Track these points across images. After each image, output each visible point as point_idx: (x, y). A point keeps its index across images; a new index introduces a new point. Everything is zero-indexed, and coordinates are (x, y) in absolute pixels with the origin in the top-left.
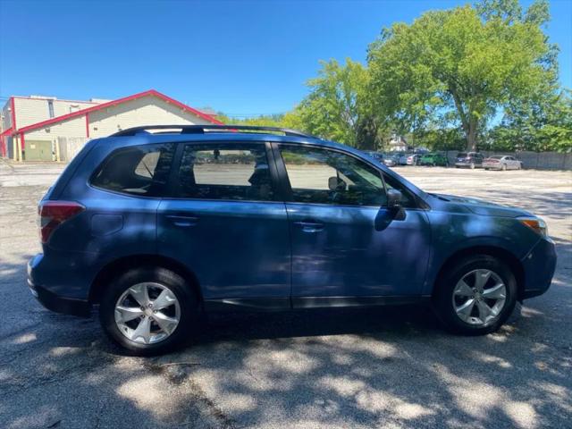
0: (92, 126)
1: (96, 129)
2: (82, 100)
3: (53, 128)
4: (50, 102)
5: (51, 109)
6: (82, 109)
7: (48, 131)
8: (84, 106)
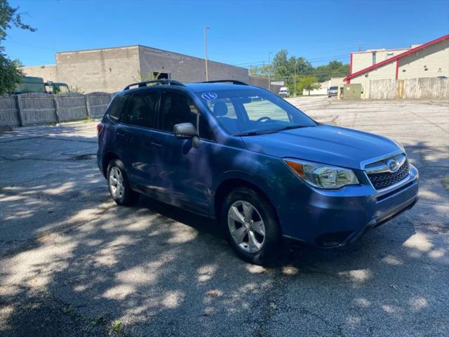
0: (401, 69)
1: (404, 71)
2: (395, 48)
3: (370, 74)
4: (374, 54)
5: (374, 59)
6: (395, 55)
7: (367, 76)
8: (396, 53)
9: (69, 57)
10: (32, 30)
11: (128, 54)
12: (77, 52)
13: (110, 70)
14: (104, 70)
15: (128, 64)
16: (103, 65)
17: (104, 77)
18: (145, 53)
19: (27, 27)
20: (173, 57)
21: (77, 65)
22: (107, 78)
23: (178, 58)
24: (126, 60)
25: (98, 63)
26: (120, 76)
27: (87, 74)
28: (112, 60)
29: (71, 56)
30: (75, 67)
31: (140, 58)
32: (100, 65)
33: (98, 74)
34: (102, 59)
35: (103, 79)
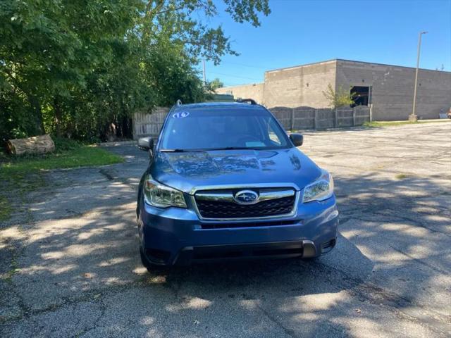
9: (275, 75)
10: (237, 55)
11: (325, 69)
12: (282, 69)
13: (308, 85)
14: (302, 86)
15: (324, 79)
16: (302, 81)
17: (302, 91)
18: (344, 66)
19: (234, 53)
20: (380, 69)
21: (280, 82)
22: (304, 92)
23: (385, 69)
24: (323, 75)
25: (298, 78)
26: (316, 91)
27: (288, 90)
28: (310, 75)
29: (277, 74)
30: (278, 84)
31: (337, 72)
32: (299, 81)
33: (296, 89)
34: (302, 75)
35: (300, 95)
